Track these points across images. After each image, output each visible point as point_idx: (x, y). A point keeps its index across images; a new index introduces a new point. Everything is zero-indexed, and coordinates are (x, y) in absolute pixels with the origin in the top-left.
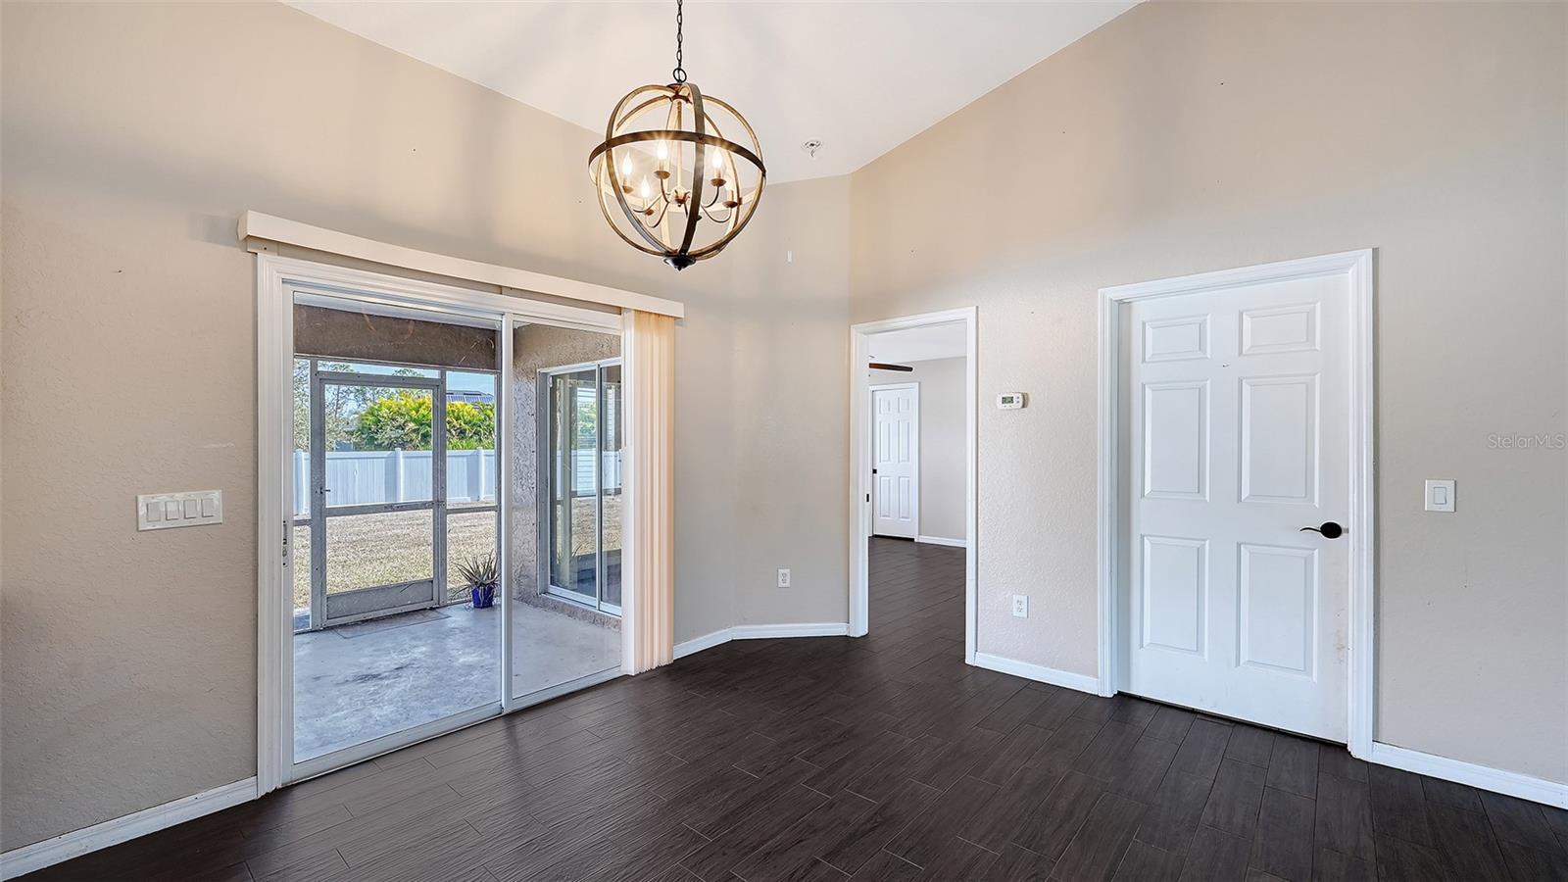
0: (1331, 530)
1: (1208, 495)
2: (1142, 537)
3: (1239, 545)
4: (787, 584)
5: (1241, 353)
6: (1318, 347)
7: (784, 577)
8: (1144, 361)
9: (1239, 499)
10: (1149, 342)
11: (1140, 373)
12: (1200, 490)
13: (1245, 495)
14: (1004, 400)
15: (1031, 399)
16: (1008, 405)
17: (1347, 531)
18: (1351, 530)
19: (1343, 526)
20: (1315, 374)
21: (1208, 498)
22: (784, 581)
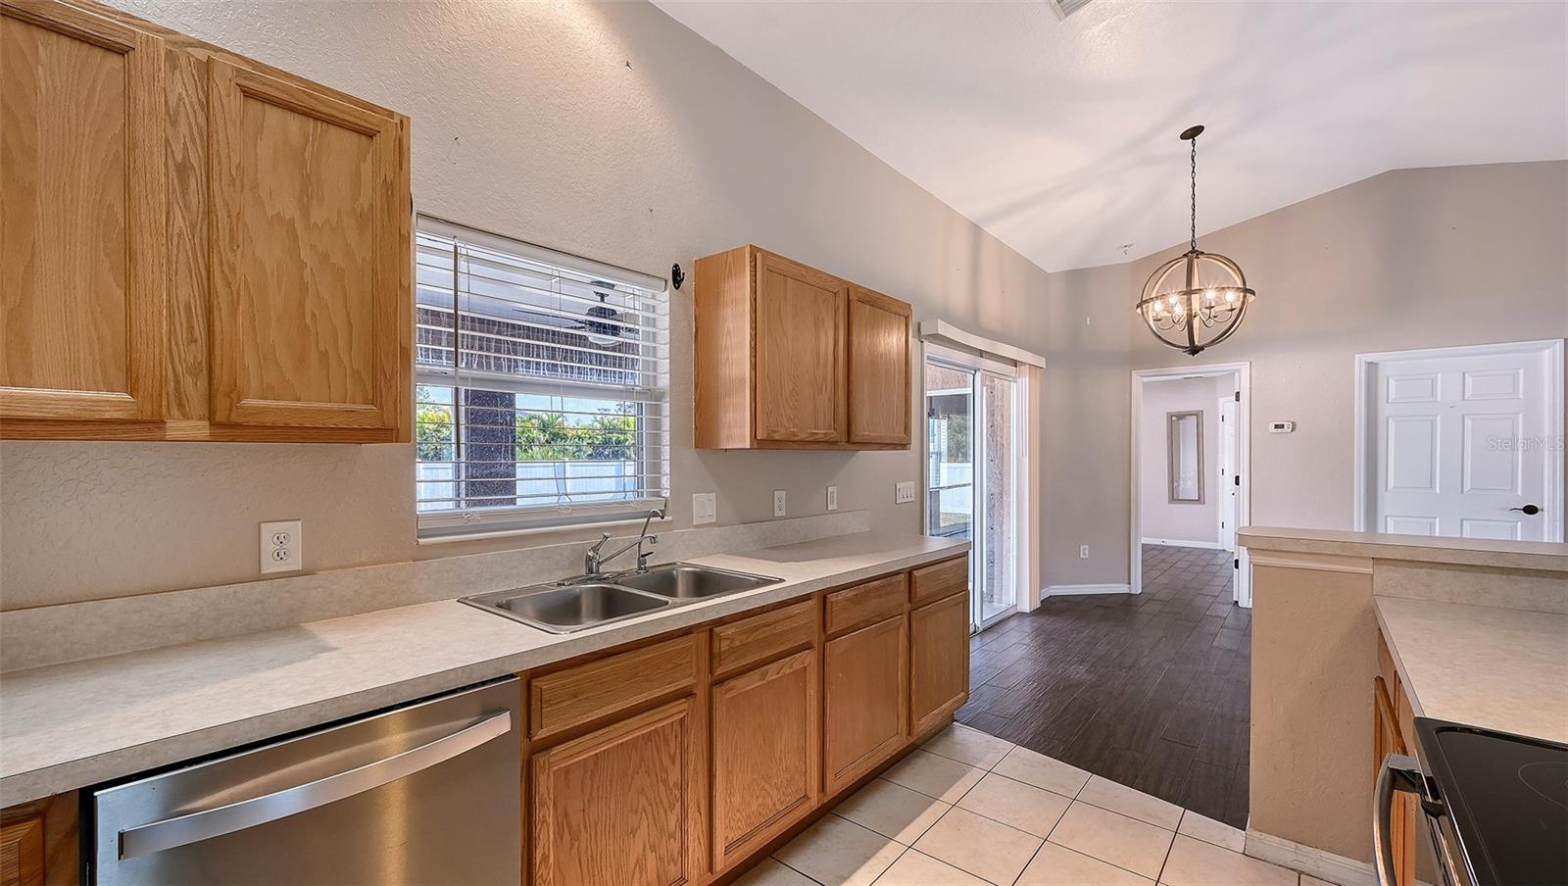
0: (1531, 510)
1: (1438, 487)
2: (1386, 517)
3: (1462, 521)
4: (1087, 556)
5: (1464, 399)
6: (1521, 396)
7: (1085, 551)
8: (1388, 402)
9: (1462, 492)
10: (1390, 389)
11: (1384, 410)
12: (1432, 485)
13: (1467, 486)
14: (1276, 427)
15: (1298, 427)
16: (1280, 430)
17: (1542, 510)
18: (1546, 509)
19: (1539, 507)
20: (1518, 413)
21: (1438, 491)
22: (1084, 554)
